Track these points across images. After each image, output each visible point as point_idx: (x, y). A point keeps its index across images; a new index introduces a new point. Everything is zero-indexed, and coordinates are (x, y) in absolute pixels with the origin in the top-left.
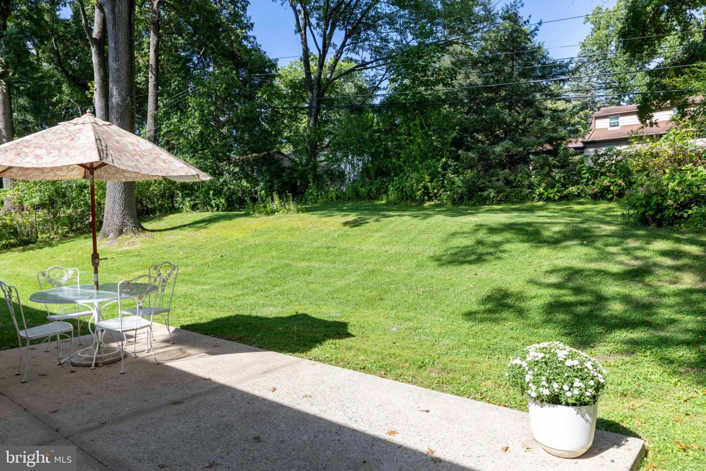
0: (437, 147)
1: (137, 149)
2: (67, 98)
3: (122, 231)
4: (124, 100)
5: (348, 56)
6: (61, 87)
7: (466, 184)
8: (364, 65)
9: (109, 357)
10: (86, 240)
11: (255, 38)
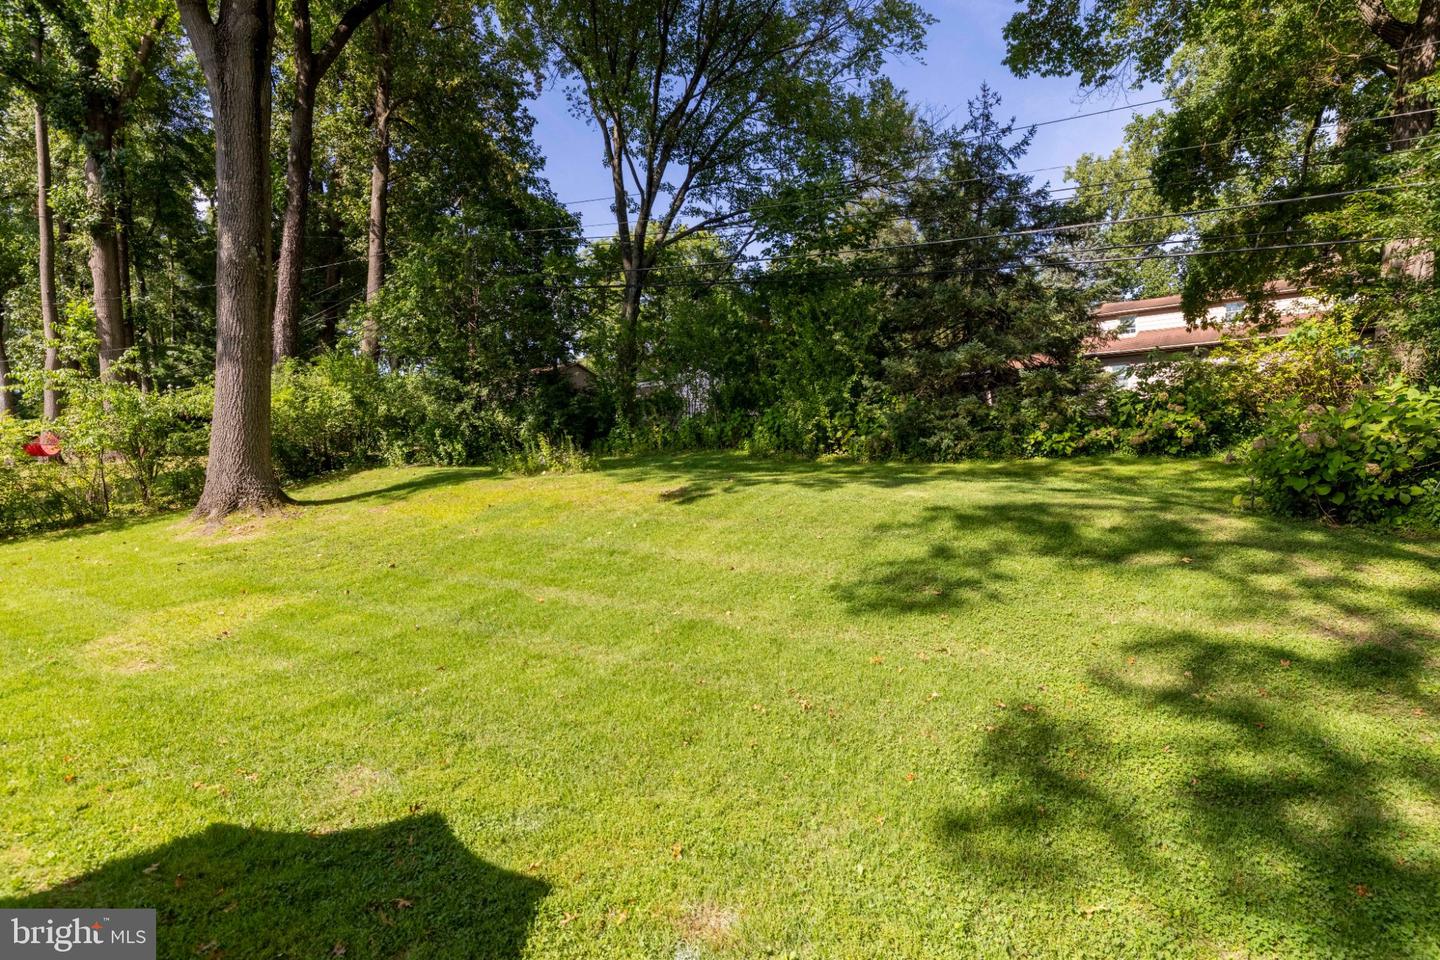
0: (842, 354)
3: (236, 506)
4: (242, 252)
5: (694, 205)
7: (896, 422)
8: (718, 220)
11: (547, 182)
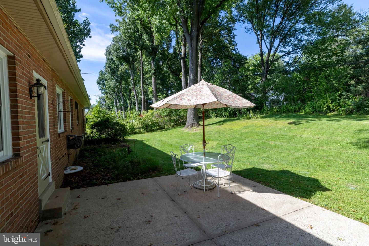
0: (335, 86)
1: (226, 94)
2: (172, 79)
3: (193, 125)
4: (194, 77)
5: (281, 50)
6: (170, 76)
7: (355, 104)
8: (289, 53)
9: (210, 186)
10: (180, 128)
11: (237, 49)
